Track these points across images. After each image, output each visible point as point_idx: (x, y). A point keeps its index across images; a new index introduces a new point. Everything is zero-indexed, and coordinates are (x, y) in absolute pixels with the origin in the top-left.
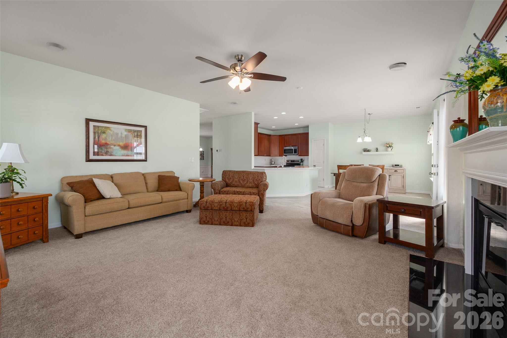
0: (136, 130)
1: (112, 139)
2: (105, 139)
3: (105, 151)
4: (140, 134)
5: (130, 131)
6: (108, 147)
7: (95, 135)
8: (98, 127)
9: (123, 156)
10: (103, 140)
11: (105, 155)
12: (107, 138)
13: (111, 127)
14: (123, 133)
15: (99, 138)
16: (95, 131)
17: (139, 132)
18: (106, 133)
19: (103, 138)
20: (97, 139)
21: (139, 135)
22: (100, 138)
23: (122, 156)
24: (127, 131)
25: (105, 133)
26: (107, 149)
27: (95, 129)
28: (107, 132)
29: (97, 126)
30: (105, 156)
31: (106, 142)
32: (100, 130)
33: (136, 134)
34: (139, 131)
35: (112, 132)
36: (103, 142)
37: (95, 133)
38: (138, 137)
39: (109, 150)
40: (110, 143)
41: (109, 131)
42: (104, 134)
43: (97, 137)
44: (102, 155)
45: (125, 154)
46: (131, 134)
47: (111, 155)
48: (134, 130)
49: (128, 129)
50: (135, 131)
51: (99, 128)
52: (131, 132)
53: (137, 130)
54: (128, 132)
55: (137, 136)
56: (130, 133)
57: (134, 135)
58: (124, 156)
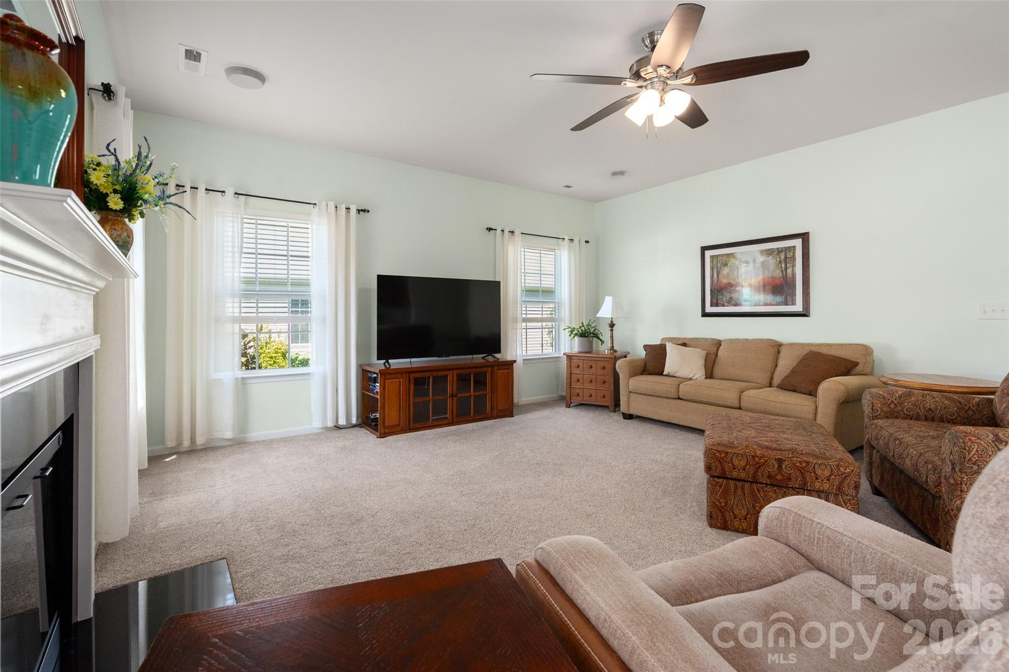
0: (782, 248)
1: (738, 275)
2: (728, 276)
3: (728, 298)
4: (792, 254)
5: (769, 252)
6: (732, 290)
7: (713, 271)
8: (717, 256)
9: (756, 305)
10: (724, 278)
11: (726, 304)
12: (731, 274)
13: (736, 253)
14: (756, 259)
15: (718, 275)
16: (713, 264)
17: (789, 251)
18: (729, 265)
19: (724, 275)
20: (716, 278)
21: (789, 256)
22: (720, 276)
23: (754, 306)
24: (763, 254)
25: (727, 265)
26: (731, 295)
27: (713, 261)
28: (730, 263)
29: (715, 255)
30: (727, 306)
31: (729, 281)
32: (720, 262)
33: (783, 256)
34: (790, 247)
35: (738, 261)
36: (725, 281)
37: (712, 269)
38: (787, 262)
39: (733, 295)
40: (735, 283)
41: (732, 261)
42: (725, 268)
43: (715, 275)
44: (723, 305)
45: (760, 301)
46: (773, 257)
47: (736, 305)
48: (778, 248)
49: (766, 250)
50: (779, 251)
51: (718, 258)
52: (772, 255)
53: (785, 248)
54: (767, 254)
55: (786, 260)
56: (771, 257)
57: (779, 259)
58: (759, 306)
